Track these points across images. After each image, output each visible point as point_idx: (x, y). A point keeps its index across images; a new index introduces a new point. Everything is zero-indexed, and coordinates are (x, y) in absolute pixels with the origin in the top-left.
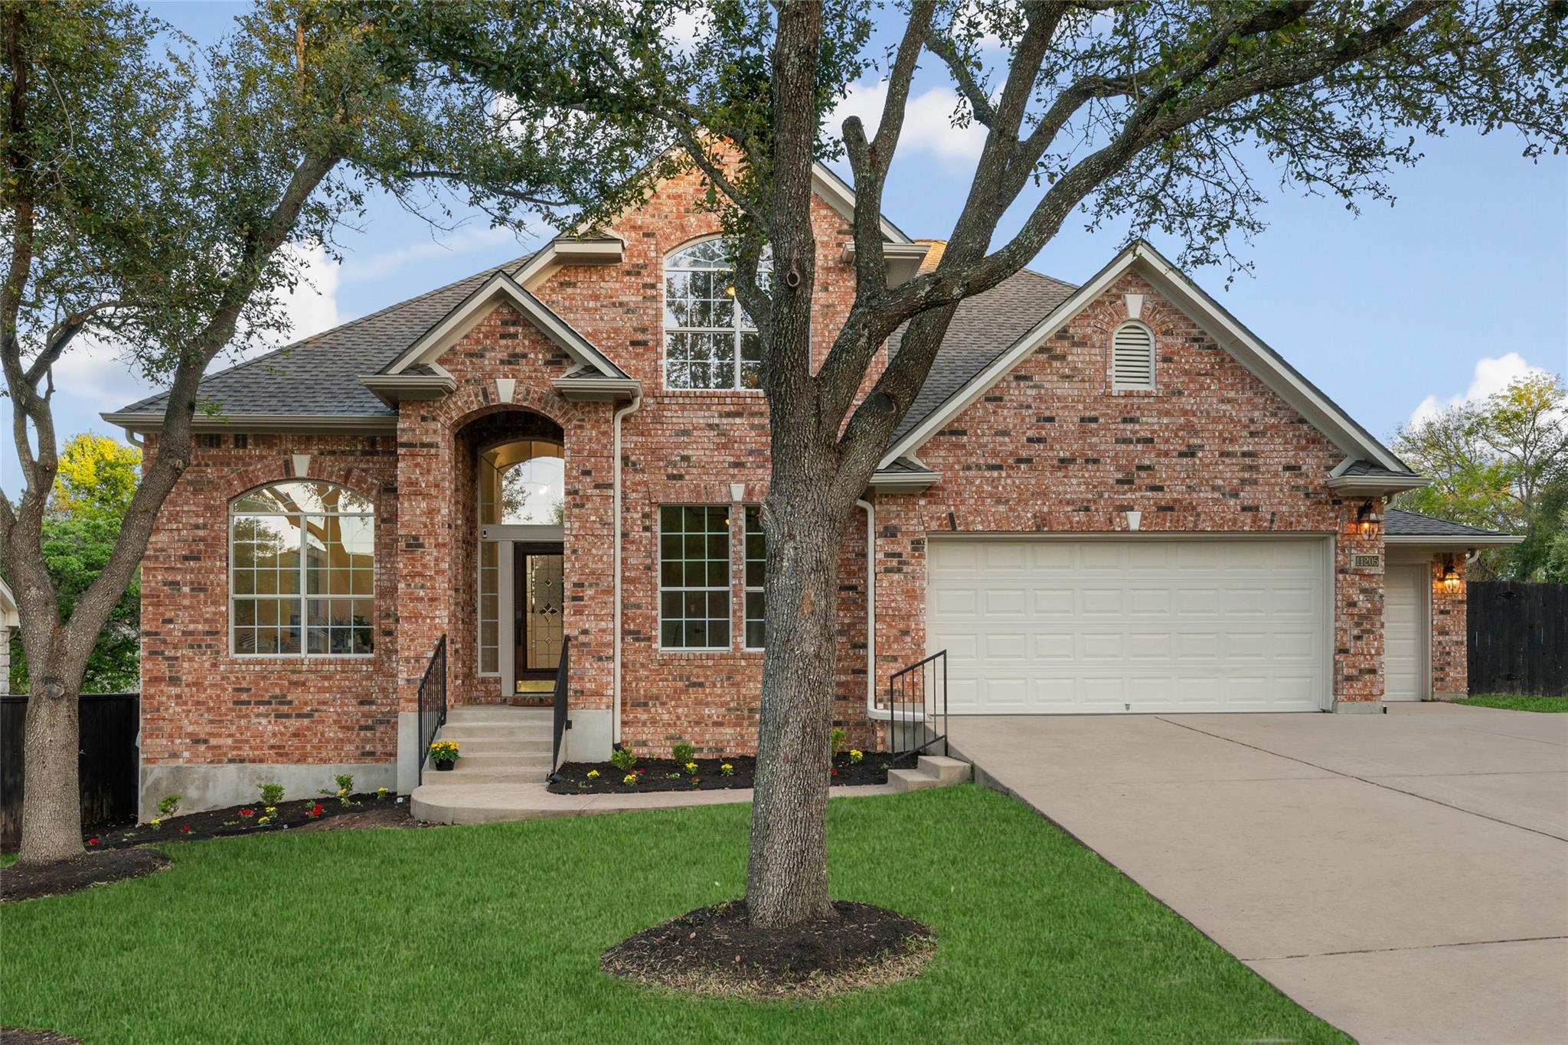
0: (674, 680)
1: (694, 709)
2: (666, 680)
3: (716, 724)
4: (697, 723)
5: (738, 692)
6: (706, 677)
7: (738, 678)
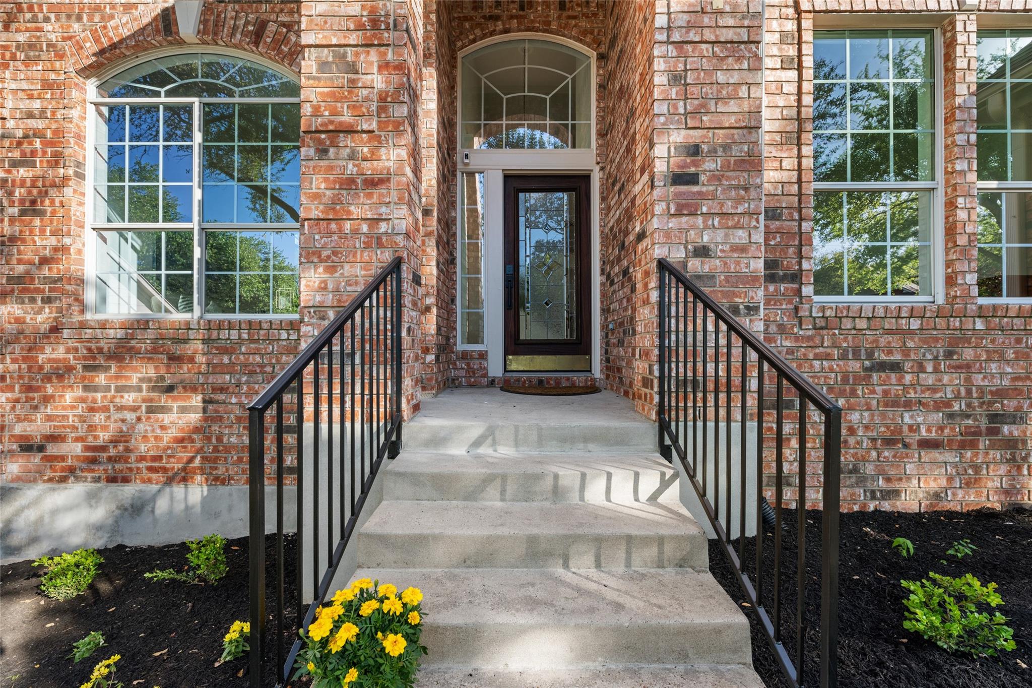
0: (844, 357)
1: (883, 416)
2: (828, 357)
3: (926, 444)
4: (889, 442)
5: (968, 380)
6: (906, 351)
7: (968, 354)
